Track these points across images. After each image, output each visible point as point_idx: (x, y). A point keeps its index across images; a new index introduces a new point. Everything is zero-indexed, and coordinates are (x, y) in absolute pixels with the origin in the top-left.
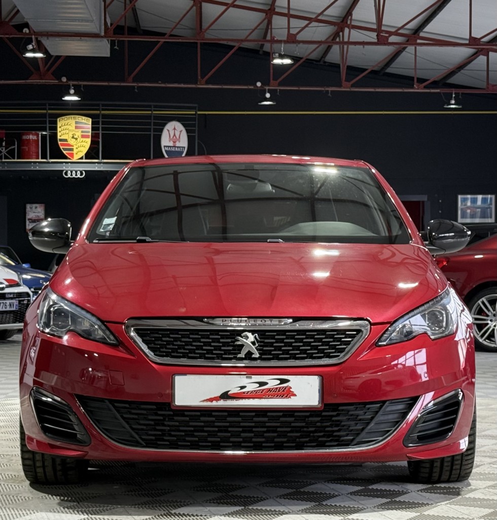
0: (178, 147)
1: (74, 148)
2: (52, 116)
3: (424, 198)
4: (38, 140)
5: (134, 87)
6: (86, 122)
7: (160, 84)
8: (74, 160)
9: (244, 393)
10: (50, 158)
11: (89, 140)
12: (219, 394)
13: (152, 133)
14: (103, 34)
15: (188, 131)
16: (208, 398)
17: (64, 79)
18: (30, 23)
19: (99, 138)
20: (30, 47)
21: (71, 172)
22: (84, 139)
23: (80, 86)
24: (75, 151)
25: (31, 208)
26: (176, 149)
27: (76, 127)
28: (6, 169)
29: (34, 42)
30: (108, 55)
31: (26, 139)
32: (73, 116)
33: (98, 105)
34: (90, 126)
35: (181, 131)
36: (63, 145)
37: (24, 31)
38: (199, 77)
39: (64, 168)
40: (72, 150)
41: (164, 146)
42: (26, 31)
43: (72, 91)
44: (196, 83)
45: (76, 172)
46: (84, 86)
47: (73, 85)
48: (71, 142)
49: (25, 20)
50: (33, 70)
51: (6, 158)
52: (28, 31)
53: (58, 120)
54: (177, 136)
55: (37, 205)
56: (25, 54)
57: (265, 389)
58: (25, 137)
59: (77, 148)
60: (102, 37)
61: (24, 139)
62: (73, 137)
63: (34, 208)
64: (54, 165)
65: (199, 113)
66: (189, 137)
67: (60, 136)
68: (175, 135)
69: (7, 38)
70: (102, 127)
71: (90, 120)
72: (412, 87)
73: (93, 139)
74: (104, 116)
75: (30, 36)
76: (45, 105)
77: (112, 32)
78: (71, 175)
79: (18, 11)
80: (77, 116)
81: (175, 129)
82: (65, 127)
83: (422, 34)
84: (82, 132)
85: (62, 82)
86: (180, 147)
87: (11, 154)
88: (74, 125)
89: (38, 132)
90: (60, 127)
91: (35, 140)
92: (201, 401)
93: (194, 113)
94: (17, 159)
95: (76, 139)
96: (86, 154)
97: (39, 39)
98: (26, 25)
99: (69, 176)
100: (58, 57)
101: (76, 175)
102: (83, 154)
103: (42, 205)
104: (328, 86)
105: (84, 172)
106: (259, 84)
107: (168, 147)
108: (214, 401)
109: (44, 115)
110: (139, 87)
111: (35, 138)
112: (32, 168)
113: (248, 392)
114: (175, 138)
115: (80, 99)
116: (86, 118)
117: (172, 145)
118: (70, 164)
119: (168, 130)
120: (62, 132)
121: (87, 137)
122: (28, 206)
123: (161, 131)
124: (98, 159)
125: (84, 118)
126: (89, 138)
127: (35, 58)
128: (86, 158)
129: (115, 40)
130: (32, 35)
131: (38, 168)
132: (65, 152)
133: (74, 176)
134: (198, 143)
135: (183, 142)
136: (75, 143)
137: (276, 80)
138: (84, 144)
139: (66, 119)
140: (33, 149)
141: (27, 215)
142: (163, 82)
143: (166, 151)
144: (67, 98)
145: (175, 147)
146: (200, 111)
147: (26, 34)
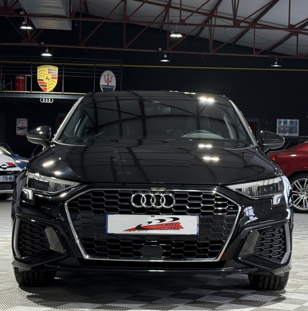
0: (110, 86)
1: (47, 85)
2: (34, 65)
3: (257, 120)
4: (25, 79)
5: (84, 49)
6: (55, 69)
7: (100, 47)
8: (47, 92)
9: (151, 226)
10: (33, 91)
11: (56, 80)
12: (135, 227)
13: (95, 77)
14: (68, 16)
15: (116, 77)
16: (129, 229)
17: (42, 43)
18: (25, 9)
19: (62, 80)
20: (24, 23)
21: (45, 99)
22: (53, 80)
23: (52, 47)
24: (48, 87)
25: (19, 121)
27: (49, 73)
28: (5, 96)
29: (26, 20)
30: (70, 29)
31: (18, 79)
32: (47, 66)
33: (62, 59)
34: (57, 72)
35: (112, 77)
36: (40, 83)
37: (20, 13)
38: (124, 44)
39: (41, 97)
40: (46, 86)
41: (102, 85)
42: (22, 13)
44: (122, 48)
45: (48, 99)
46: (55, 47)
47: (48, 47)
48: (46, 81)
49: (22, 6)
50: (24, 37)
51: (5, 90)
53: (38, 67)
54: (110, 80)
55: (23, 119)
56: (20, 27)
57: (164, 224)
58: (17, 78)
59: (49, 85)
60: (68, 18)
61: (17, 79)
62: (47, 78)
64: (34, 95)
65: (123, 66)
66: (116, 80)
67: (39, 78)
68: (108, 79)
69: (8, 17)
70: (64, 73)
71: (57, 68)
72: (252, 54)
73: (59, 80)
74: (66, 66)
76: (30, 58)
77: (74, 15)
78: (45, 101)
80: (50, 66)
81: (108, 75)
82: (42, 72)
83: (258, 22)
84: (52, 75)
85: (42, 45)
86: (111, 86)
87: (8, 87)
88: (47, 71)
89: (25, 75)
90: (39, 72)
91: (23, 79)
92: (124, 231)
93: (120, 66)
94: (12, 90)
95: (49, 79)
96: (54, 89)
97: (29, 18)
98: (21, 10)
99: (44, 101)
100: (39, 30)
101: (48, 101)
102: (52, 89)
103: (26, 119)
104: (202, 52)
105: (53, 100)
106: (160, 49)
107: (104, 85)
108: (132, 231)
109: (29, 65)
110: (88, 49)
111: (23, 78)
112: (21, 97)
113: (153, 225)
114: (108, 80)
115: (52, 55)
116: (55, 67)
117: (107, 85)
118: (44, 94)
120: (40, 75)
121: (55, 78)
122: (18, 119)
123: (100, 76)
124: (61, 92)
125: (53, 67)
126: (56, 79)
127: (26, 30)
128: (54, 91)
129: (75, 21)
130: (25, 16)
131: (25, 97)
132: (41, 87)
133: (47, 102)
134: (122, 84)
135: (113, 83)
136: (48, 82)
137: (171, 47)
138: (53, 83)
139: (42, 67)
140: (22, 85)
141: (17, 124)
142: (102, 47)
143: (103, 88)
144: (44, 55)
145: (108, 86)
146: (123, 64)
147: (22, 15)
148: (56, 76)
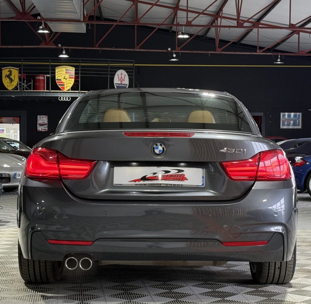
0: (123, 84)
1: (65, 84)
2: (52, 66)
3: (261, 114)
4: (45, 79)
5: (99, 50)
6: (71, 70)
7: (113, 48)
8: (65, 91)
10: (52, 90)
11: (73, 80)
13: (109, 76)
14: (82, 20)
15: (129, 75)
17: (60, 45)
18: (41, 14)
19: (79, 79)
20: (41, 27)
21: (63, 98)
22: (70, 79)
23: (69, 49)
24: (65, 86)
25: (40, 118)
26: (122, 85)
27: (66, 73)
28: (26, 95)
29: (43, 24)
30: (85, 32)
32: (64, 66)
33: (79, 60)
34: (74, 72)
35: (125, 75)
36: (58, 82)
37: (38, 18)
38: (136, 45)
39: (59, 95)
40: (64, 85)
41: (116, 84)
42: (39, 18)
43: (64, 52)
44: (134, 48)
45: (66, 98)
46: (71, 49)
47: (65, 49)
48: (63, 80)
49: (39, 12)
50: (42, 40)
51: (26, 89)
52: (40, 18)
53: (56, 68)
54: (123, 78)
55: (44, 116)
56: (38, 31)
58: (37, 78)
59: (66, 84)
60: (82, 22)
61: (37, 79)
62: (64, 78)
63: (42, 117)
64: (53, 94)
65: (135, 65)
66: (129, 78)
67: (57, 77)
68: (121, 77)
69: (28, 22)
70: (81, 73)
71: (74, 68)
72: (256, 52)
73: (76, 79)
74: (82, 66)
75: (41, 21)
76: (49, 60)
77: (87, 19)
78: (63, 99)
79: (35, 7)
80: (67, 66)
81: (122, 74)
82: (60, 72)
83: (262, 22)
84: (70, 75)
85: (58, 47)
86: (124, 84)
87: (29, 87)
88: (65, 71)
89: (44, 75)
90: (57, 72)
93: (132, 65)
94: (33, 90)
95: (66, 79)
96: (71, 88)
97: (46, 23)
98: (39, 15)
99: (62, 100)
100: (56, 33)
101: (66, 99)
102: (70, 88)
103: (47, 116)
104: (208, 51)
105: (70, 98)
106: (169, 49)
107: (118, 84)
109: (48, 66)
110: (102, 50)
111: (43, 78)
112: (41, 95)
114: (121, 79)
115: (68, 57)
116: (72, 67)
117: (120, 83)
118: (62, 93)
119: (118, 75)
120: (58, 75)
121: (72, 78)
122: (39, 117)
123: (114, 75)
124: (78, 90)
125: (70, 67)
127: (43, 33)
128: (71, 90)
129: (89, 24)
130: (42, 20)
131: (44, 95)
132: (59, 86)
133: (65, 100)
134: (135, 82)
135: (126, 82)
136: (65, 81)
137: (179, 47)
138: (71, 82)
139: (60, 68)
140: (42, 85)
141: (38, 121)
142: (115, 48)
143: (117, 86)
144: (61, 56)
145: (122, 84)
146: (136, 64)
147: (39, 19)
148: (73, 76)
